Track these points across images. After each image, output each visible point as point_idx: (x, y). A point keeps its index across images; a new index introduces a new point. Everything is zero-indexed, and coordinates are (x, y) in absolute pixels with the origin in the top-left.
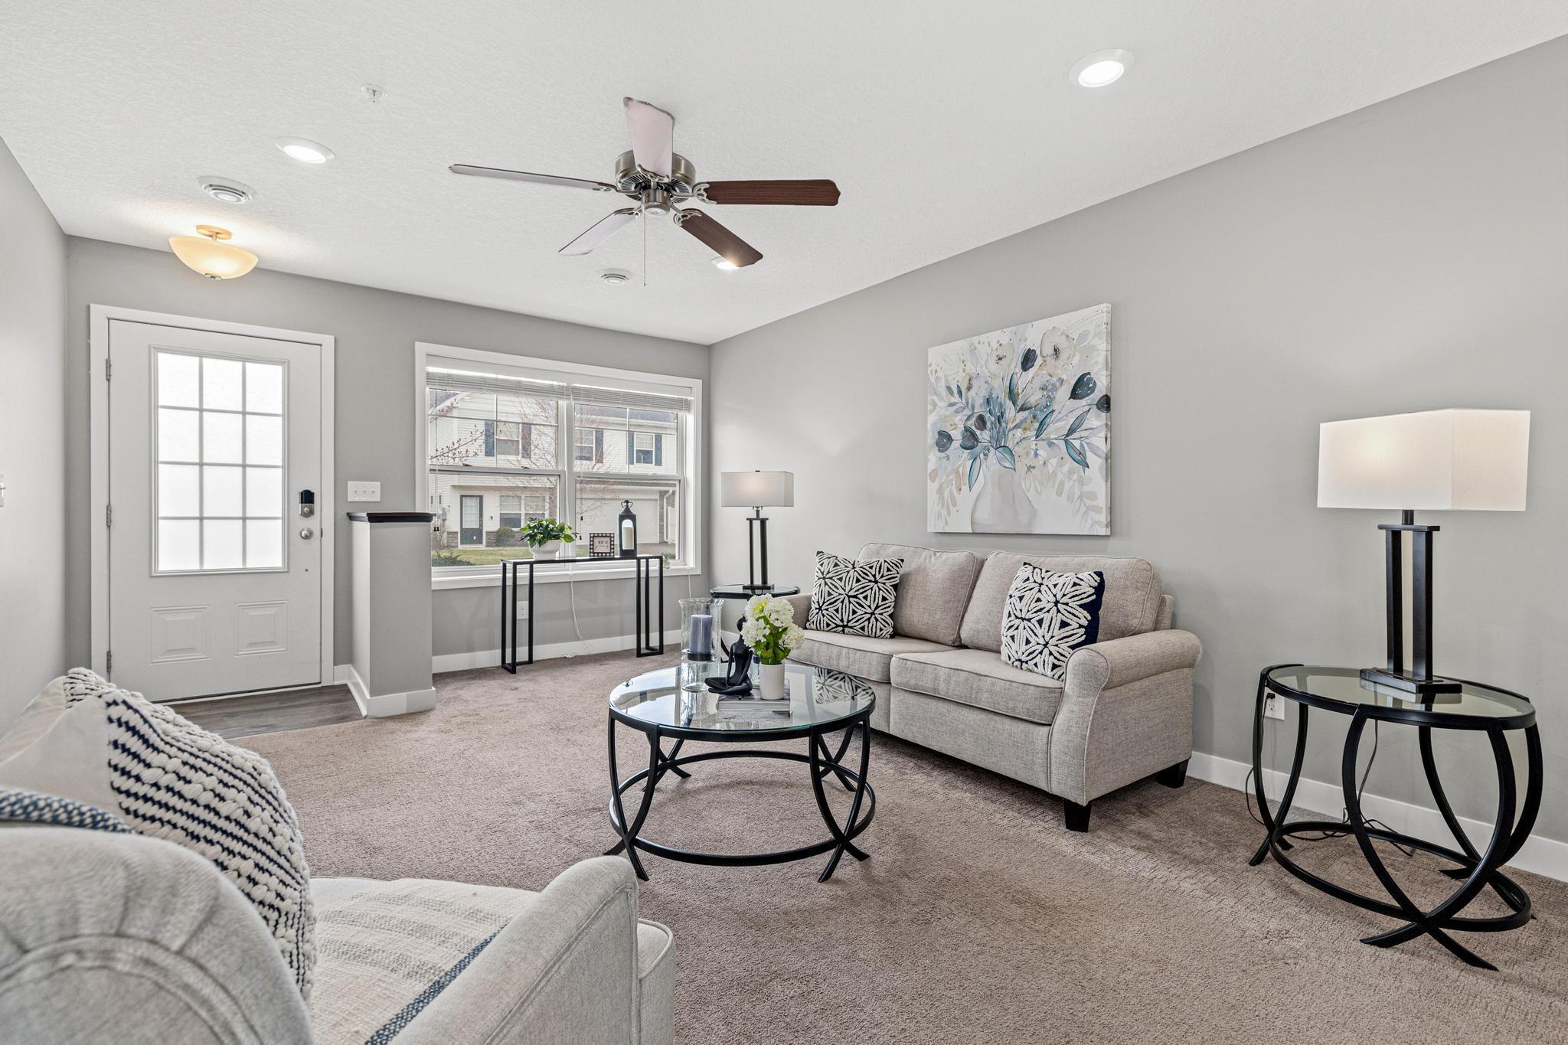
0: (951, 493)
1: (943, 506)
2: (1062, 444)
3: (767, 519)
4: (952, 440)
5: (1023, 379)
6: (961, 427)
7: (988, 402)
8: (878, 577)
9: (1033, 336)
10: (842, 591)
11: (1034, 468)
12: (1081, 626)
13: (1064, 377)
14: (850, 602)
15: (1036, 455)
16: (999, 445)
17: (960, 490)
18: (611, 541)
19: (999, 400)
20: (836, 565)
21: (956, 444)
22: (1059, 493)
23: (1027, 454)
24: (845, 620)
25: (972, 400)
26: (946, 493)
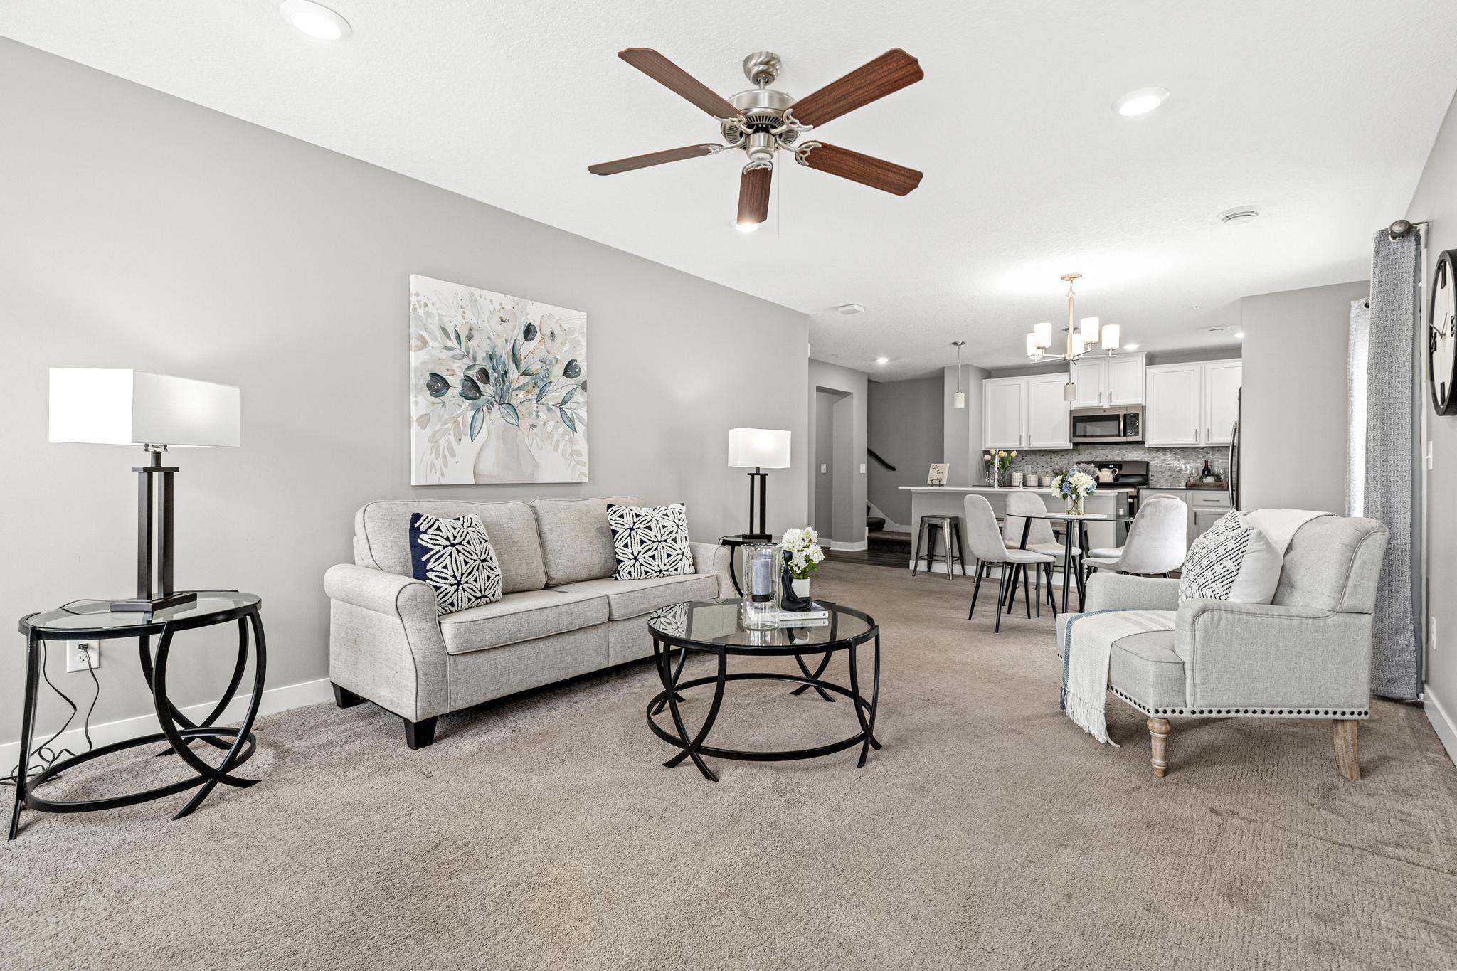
0: (448, 443)
1: (437, 456)
2: (557, 410)
4: (449, 387)
5: (525, 348)
6: (461, 375)
7: (491, 357)
9: (534, 313)
11: (535, 427)
13: (558, 357)
15: (537, 416)
16: (502, 398)
17: (460, 440)
21: (454, 391)
22: (556, 450)
23: (530, 414)
25: (472, 351)
26: (442, 442)
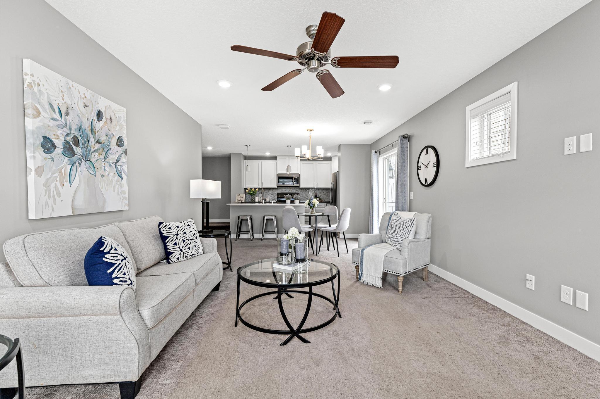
1: (49, 197)
2: (114, 166)
4: (56, 147)
5: (98, 125)
7: (80, 129)
9: (102, 104)
11: (104, 176)
13: (114, 133)
16: (87, 159)
17: (63, 185)
19: (86, 131)
21: (59, 150)
23: (101, 168)
25: (69, 123)
26: (52, 187)
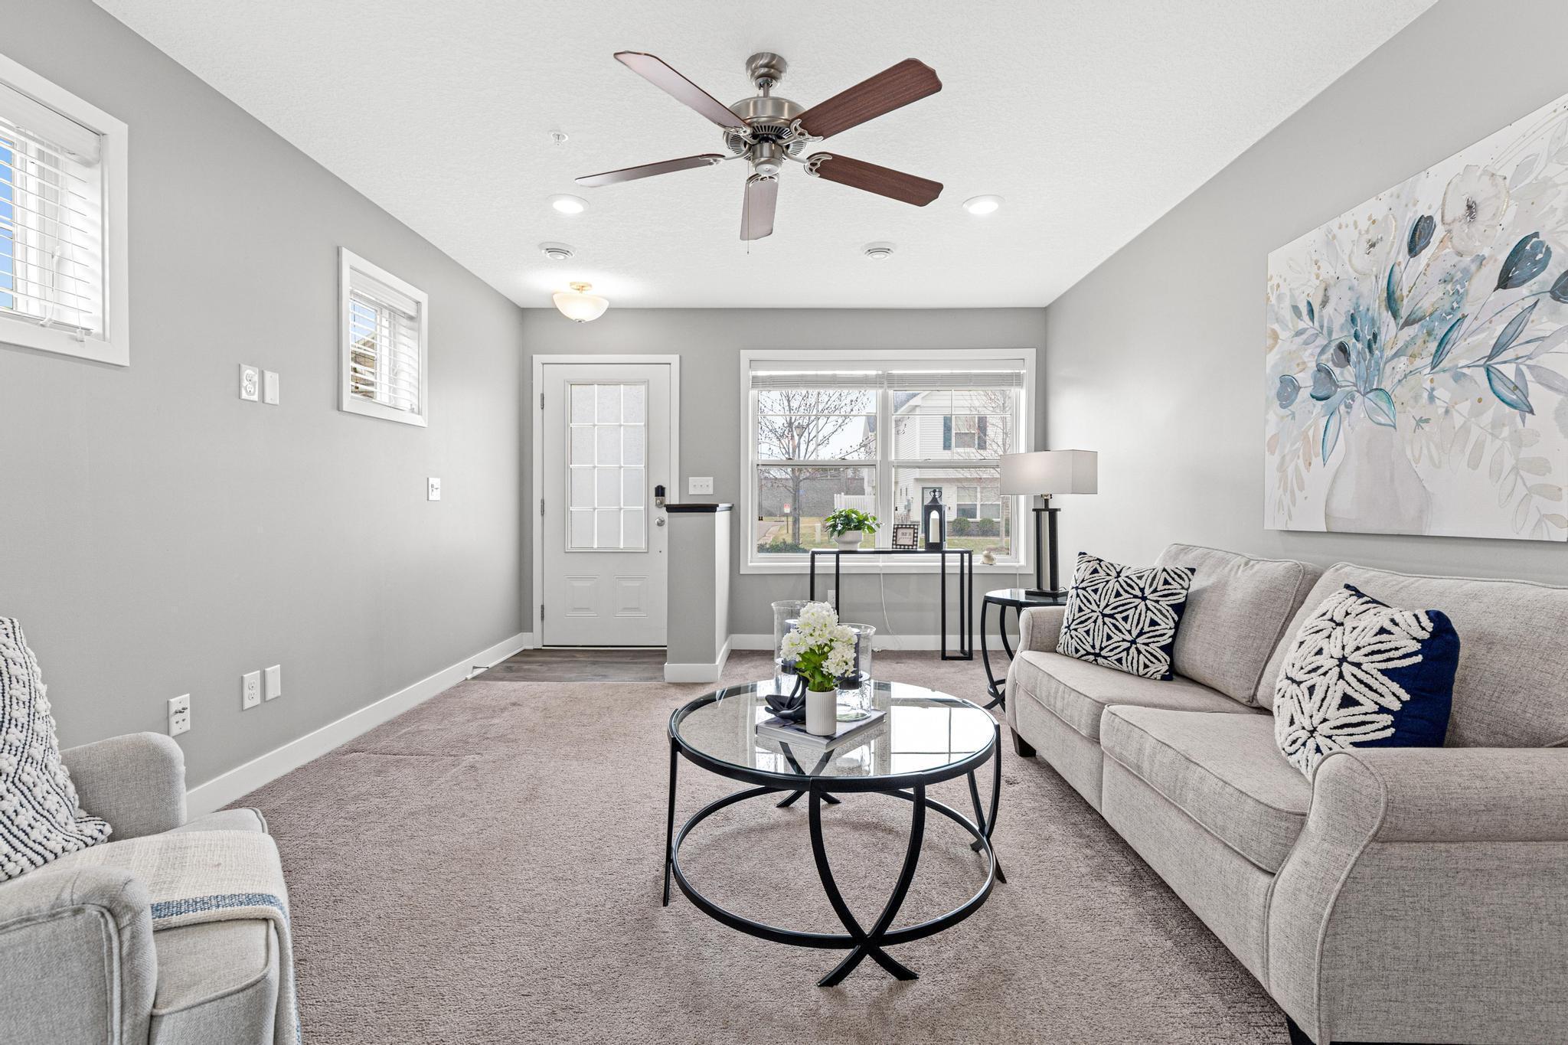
0: (1297, 469)
1: (1285, 491)
2: (1480, 375)
3: (1060, 510)
5: (1411, 272)
6: (1312, 366)
7: (1353, 319)
8: (1147, 591)
10: (1094, 607)
11: (1427, 421)
12: (1382, 710)
13: (1486, 252)
14: (1104, 623)
15: (1432, 398)
16: (1370, 387)
17: (1310, 464)
18: (914, 533)
19: (1370, 313)
20: (1095, 571)
21: (1304, 394)
22: (1474, 464)
23: (1416, 398)
24: (1097, 646)
25: (1328, 323)
26: (1290, 470)
